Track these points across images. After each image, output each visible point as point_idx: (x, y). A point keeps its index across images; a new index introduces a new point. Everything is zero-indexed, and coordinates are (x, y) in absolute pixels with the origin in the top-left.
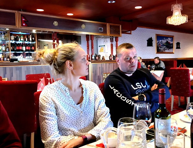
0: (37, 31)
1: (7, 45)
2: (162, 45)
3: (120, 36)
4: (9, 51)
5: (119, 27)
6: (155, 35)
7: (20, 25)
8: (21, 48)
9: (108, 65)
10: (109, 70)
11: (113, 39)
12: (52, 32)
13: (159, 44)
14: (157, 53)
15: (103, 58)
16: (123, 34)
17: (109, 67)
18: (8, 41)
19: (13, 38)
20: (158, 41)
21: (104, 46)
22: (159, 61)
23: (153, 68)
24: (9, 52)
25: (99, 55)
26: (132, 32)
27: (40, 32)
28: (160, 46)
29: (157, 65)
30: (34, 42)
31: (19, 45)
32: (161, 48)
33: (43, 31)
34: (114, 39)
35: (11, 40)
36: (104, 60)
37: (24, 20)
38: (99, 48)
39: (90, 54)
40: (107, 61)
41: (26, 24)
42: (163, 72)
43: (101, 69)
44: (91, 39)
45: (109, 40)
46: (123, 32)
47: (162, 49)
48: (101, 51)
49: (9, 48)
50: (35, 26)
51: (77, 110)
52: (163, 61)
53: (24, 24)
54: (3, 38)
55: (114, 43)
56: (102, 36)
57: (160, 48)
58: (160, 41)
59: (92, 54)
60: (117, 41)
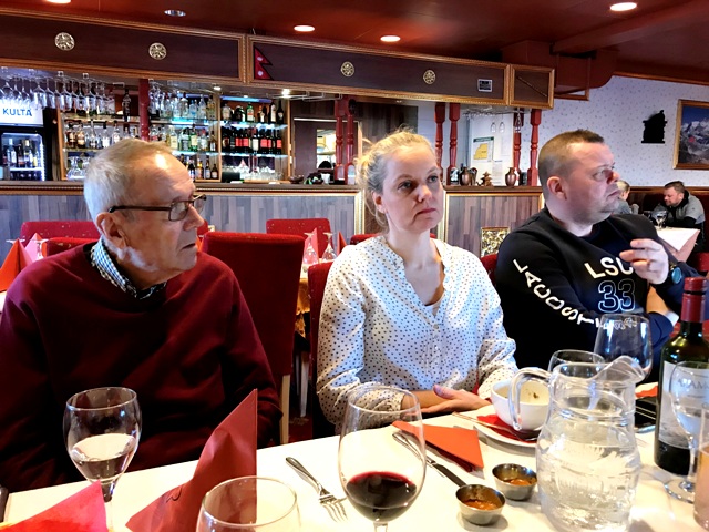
0: (294, 93)
1: (213, 133)
2: (699, 141)
3: (548, 106)
4: (217, 151)
5: (548, 75)
6: (676, 102)
7: (251, 74)
8: (247, 142)
9: (499, 201)
10: (502, 218)
11: (522, 116)
12: (337, 95)
13: (690, 136)
14: (678, 167)
15: (486, 179)
16: (558, 101)
17: (503, 209)
18: (215, 123)
19: (227, 112)
20: (687, 125)
21: (492, 139)
22: (681, 197)
23: (659, 217)
24: (216, 154)
25: (474, 169)
26: (592, 92)
27: (303, 97)
28: (690, 144)
29: (672, 209)
30: (283, 127)
31: (242, 134)
32: (695, 148)
33: (312, 94)
34: (527, 117)
35: (222, 119)
36: (490, 184)
37: (260, 59)
38: (474, 147)
39: (445, 164)
40: (498, 189)
41: (265, 71)
42: (693, 233)
43: (475, 212)
44: (451, 118)
45: (508, 120)
46: (558, 95)
47: (697, 153)
48: (480, 155)
49: (217, 142)
50: (288, 78)
51: (424, 320)
52: (698, 196)
53: (260, 73)
54: (203, 112)
55: (527, 130)
56: (487, 107)
57: (690, 151)
58: (695, 124)
59: (451, 166)
60: (535, 123)
